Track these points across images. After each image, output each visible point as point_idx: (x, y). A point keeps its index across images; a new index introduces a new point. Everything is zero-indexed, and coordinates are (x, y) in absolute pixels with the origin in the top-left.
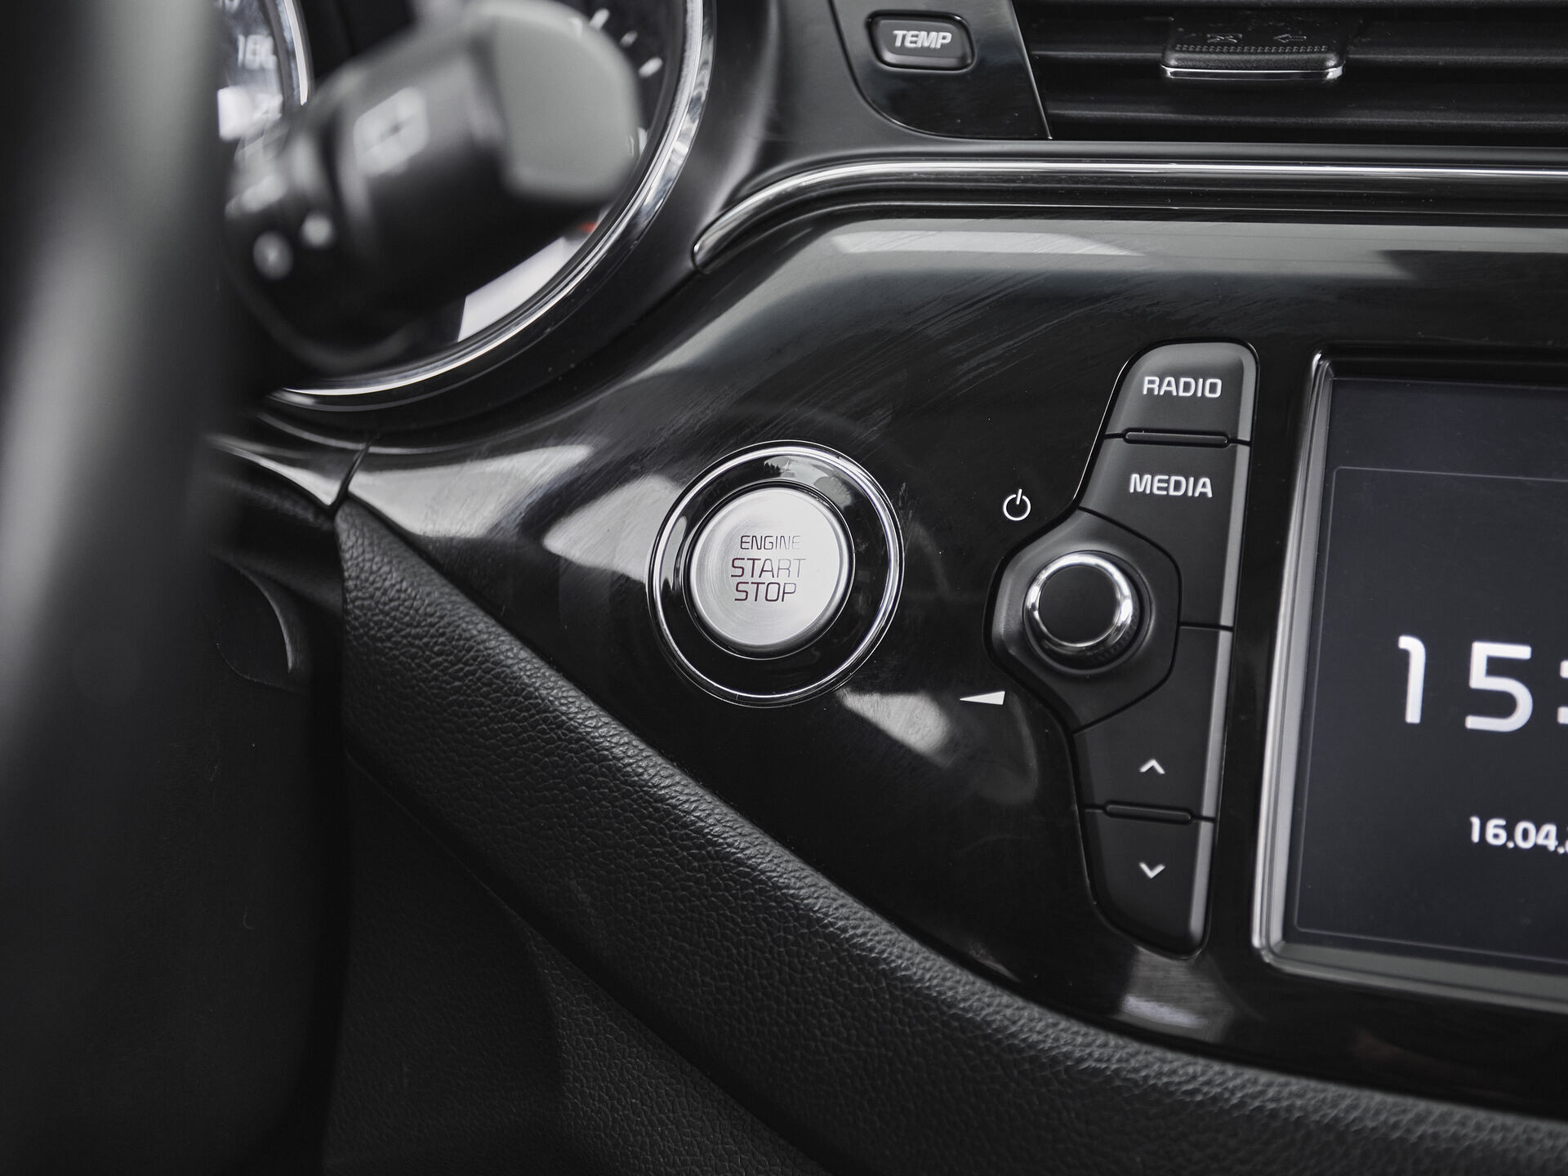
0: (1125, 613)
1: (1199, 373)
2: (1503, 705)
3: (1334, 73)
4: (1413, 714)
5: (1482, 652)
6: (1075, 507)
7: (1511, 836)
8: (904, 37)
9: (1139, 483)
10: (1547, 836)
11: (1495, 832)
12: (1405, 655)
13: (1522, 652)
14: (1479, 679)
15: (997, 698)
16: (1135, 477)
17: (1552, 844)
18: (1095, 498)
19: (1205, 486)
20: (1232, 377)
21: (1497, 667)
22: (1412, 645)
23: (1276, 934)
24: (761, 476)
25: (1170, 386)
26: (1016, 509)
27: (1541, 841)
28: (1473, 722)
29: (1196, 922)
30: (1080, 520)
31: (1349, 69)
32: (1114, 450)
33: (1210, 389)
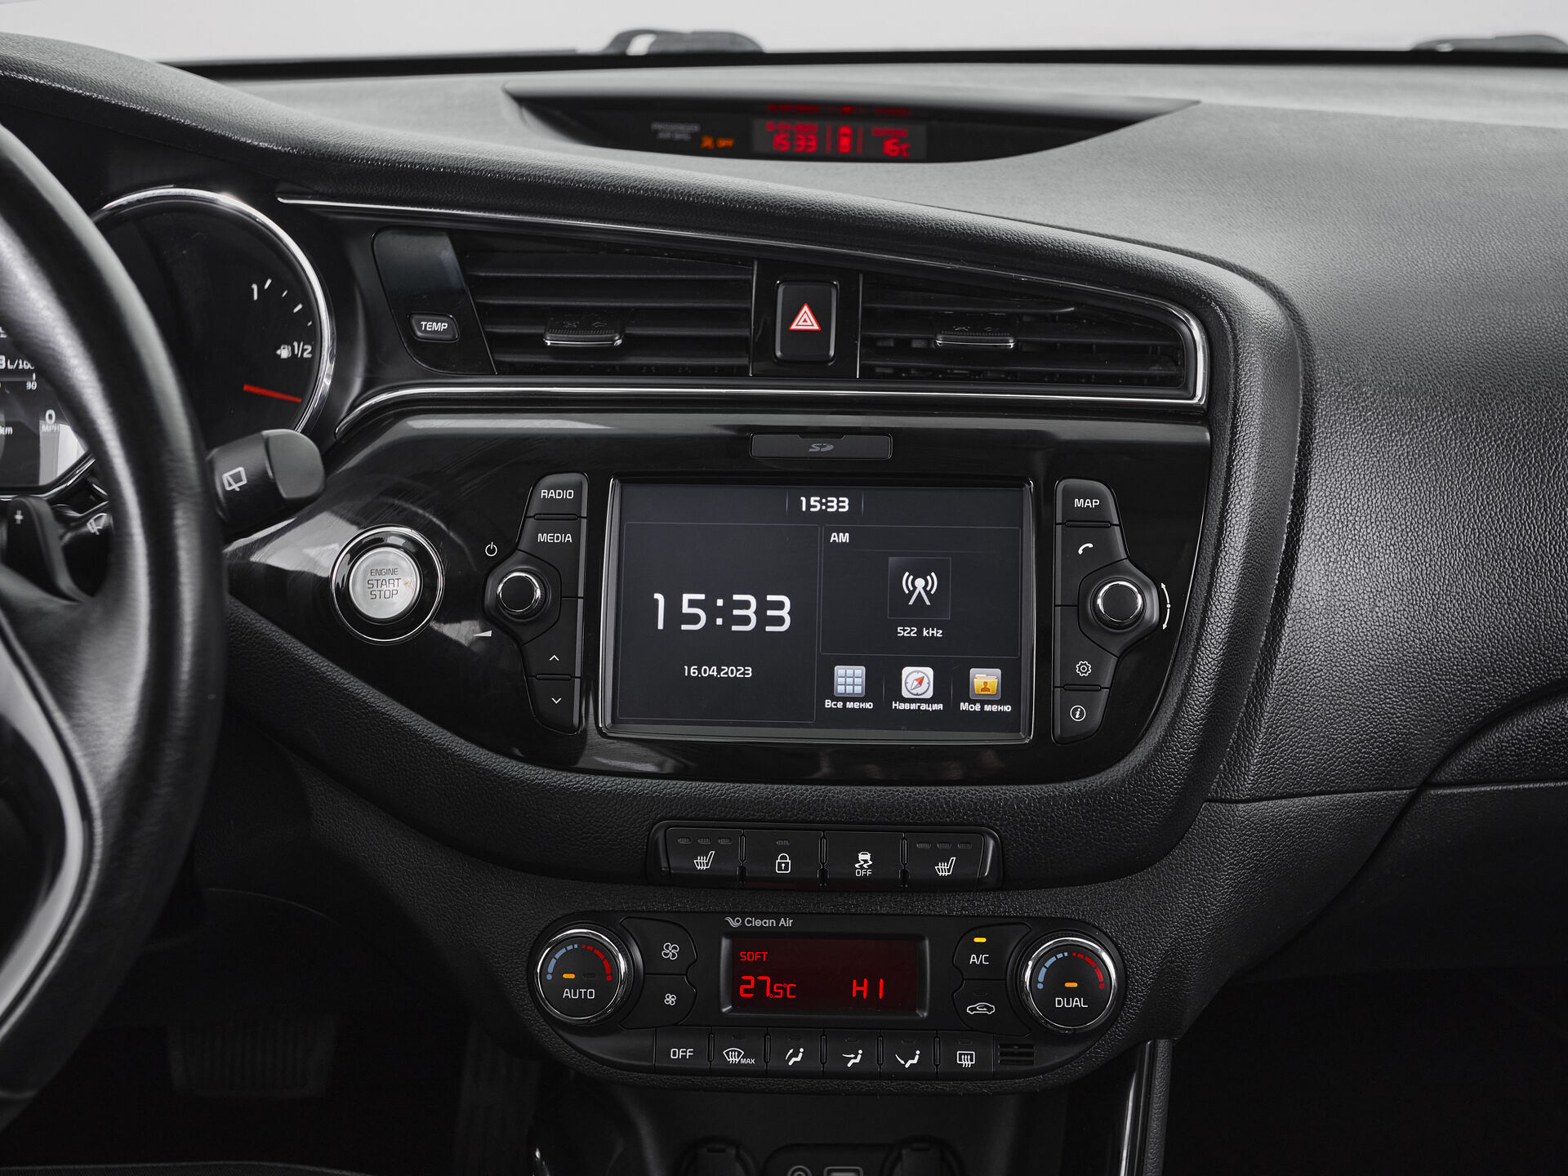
0: (538, 594)
1: (564, 487)
2: (695, 619)
3: (619, 342)
4: (661, 626)
5: (686, 597)
6: (516, 548)
7: (700, 673)
8: (426, 325)
9: (541, 538)
10: (713, 671)
11: (694, 671)
12: (657, 600)
13: (702, 597)
14: (686, 609)
15: (489, 634)
16: (540, 535)
17: (715, 673)
18: (523, 545)
19: (569, 538)
20: (578, 489)
21: (692, 604)
22: (659, 597)
23: (609, 721)
24: (378, 542)
25: (552, 494)
26: (491, 551)
27: (711, 673)
28: (684, 627)
29: (576, 720)
30: (519, 555)
31: (627, 339)
32: (530, 523)
33: (569, 495)
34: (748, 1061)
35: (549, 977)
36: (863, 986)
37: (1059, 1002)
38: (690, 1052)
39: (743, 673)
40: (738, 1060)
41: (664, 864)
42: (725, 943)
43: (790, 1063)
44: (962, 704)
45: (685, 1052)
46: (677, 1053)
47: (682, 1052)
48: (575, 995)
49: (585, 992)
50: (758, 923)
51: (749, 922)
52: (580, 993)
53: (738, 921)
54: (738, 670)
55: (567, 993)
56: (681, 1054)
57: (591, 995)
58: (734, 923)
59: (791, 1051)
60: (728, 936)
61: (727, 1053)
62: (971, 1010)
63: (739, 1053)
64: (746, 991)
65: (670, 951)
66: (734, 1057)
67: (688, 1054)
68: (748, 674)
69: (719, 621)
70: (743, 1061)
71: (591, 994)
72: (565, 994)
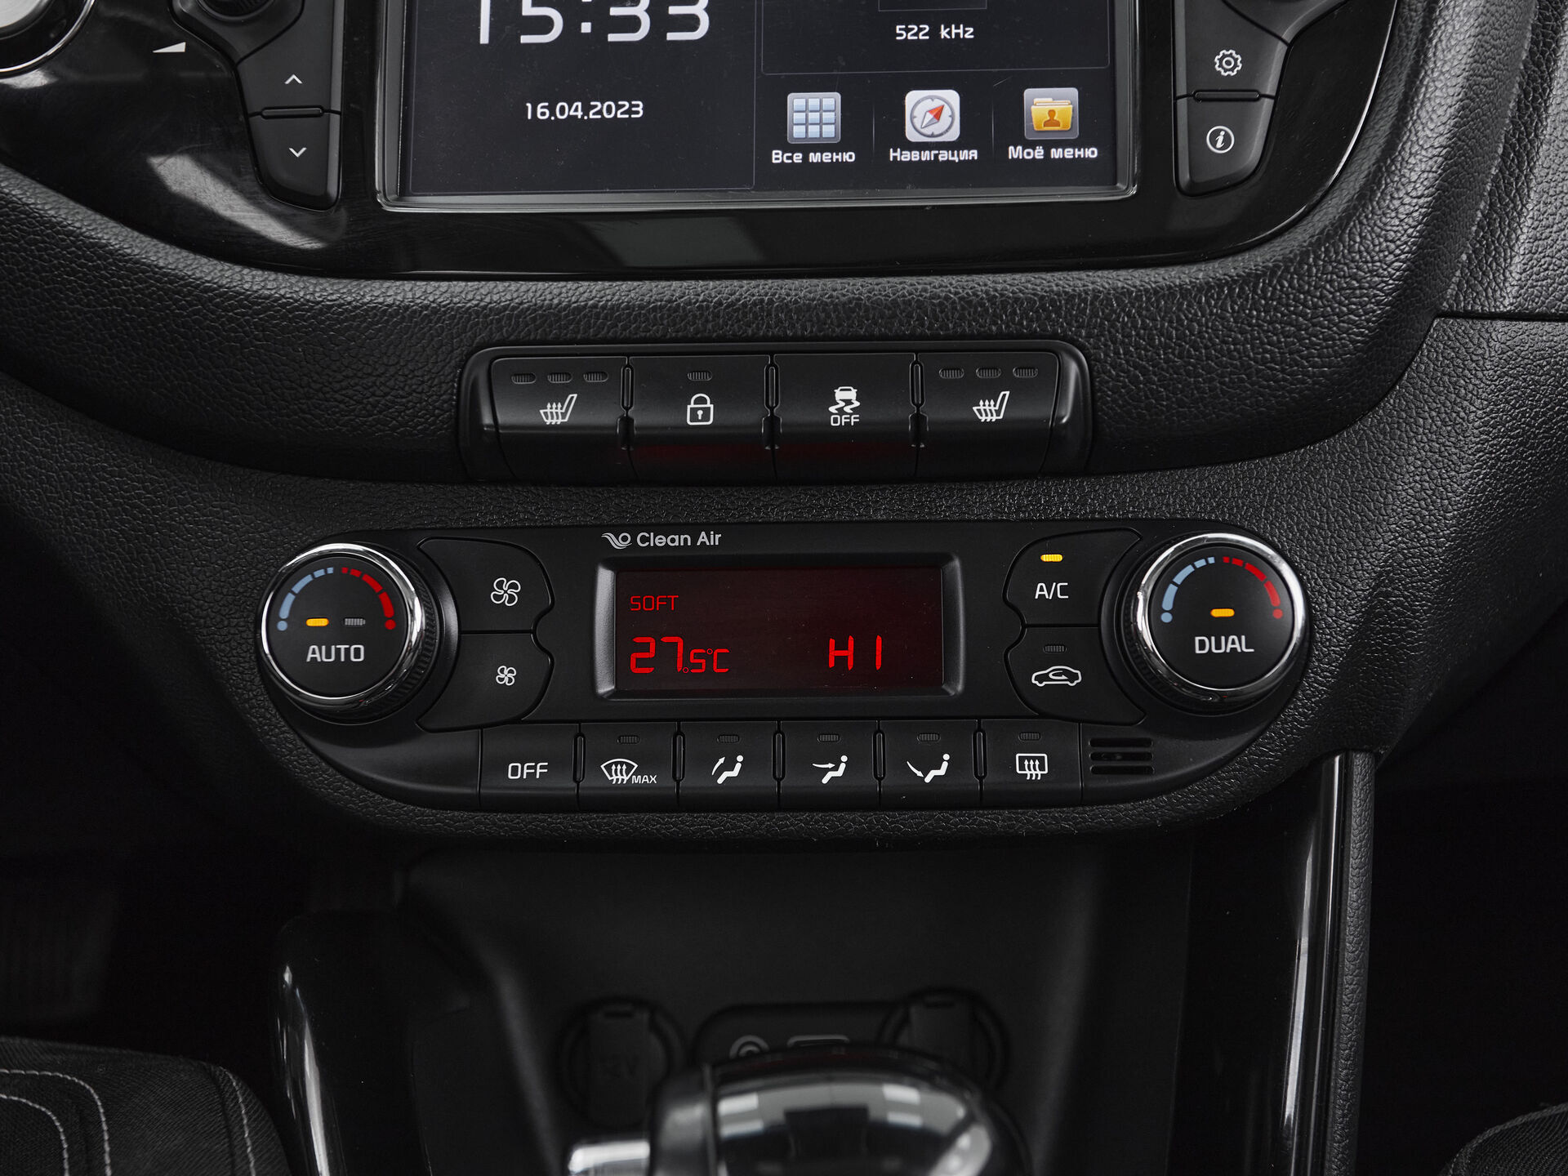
2: (544, 25)
4: (484, 39)
7: (553, 113)
10: (576, 110)
11: (542, 111)
14: (527, 9)
17: (579, 114)
27: (572, 113)
28: (525, 39)
29: (333, 189)
34: (646, 779)
35: (282, 626)
36: (847, 649)
37: (1202, 645)
38: (542, 767)
39: (629, 112)
40: (626, 778)
41: (487, 420)
42: (605, 579)
43: (720, 781)
44: (1011, 148)
45: (534, 768)
46: (520, 771)
47: (529, 768)
48: (328, 656)
49: (347, 651)
50: (660, 541)
51: (644, 539)
52: (338, 651)
53: (625, 539)
54: (618, 107)
55: (315, 653)
56: (526, 771)
57: (357, 655)
58: (618, 543)
59: (722, 761)
60: (608, 565)
61: (608, 768)
62: (1040, 679)
63: (630, 767)
64: (641, 663)
65: (506, 592)
66: (620, 774)
67: (539, 771)
68: (638, 112)
69: (586, 27)
70: (636, 780)
71: (357, 653)
72: (310, 656)
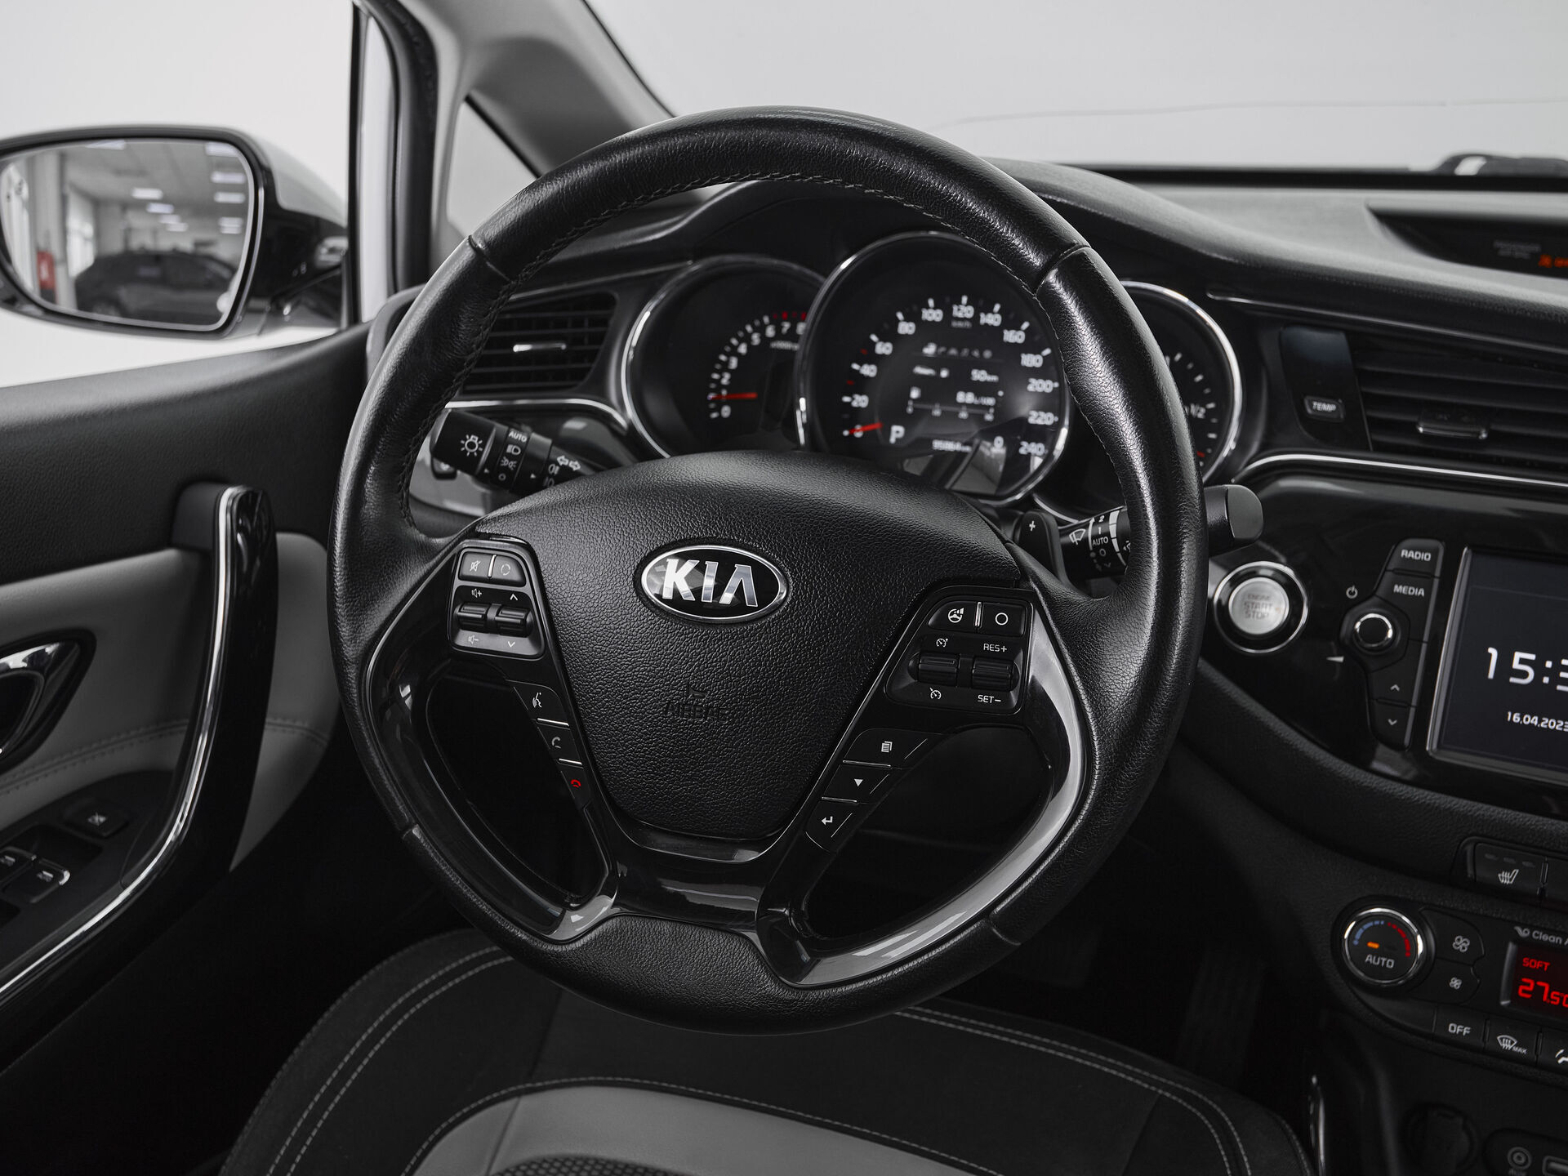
0: (1390, 634)
1: (1423, 550)
2: (1524, 674)
3: (1484, 436)
4: (1491, 675)
5: (1518, 655)
6: (1373, 594)
7: (1522, 719)
8: (1316, 405)
9: (1398, 589)
10: (1534, 721)
11: (1516, 718)
12: (1490, 655)
13: (1532, 657)
14: (1516, 665)
15: (1340, 659)
16: (1396, 587)
17: (1536, 723)
18: (1380, 592)
19: (1422, 592)
20: (1435, 554)
21: (1522, 661)
22: (1493, 652)
23: (1435, 746)
24: (1253, 574)
25: (1411, 555)
26: (1352, 593)
27: (1532, 722)
28: (1512, 680)
29: (1407, 740)
30: (1375, 600)
31: (1490, 433)
32: (1388, 575)
33: (1426, 557)
34: (1520, 1050)
35: (1356, 943)
38: (1467, 1030)
39: (1562, 727)
40: (1510, 1047)
41: (1470, 872)
42: (1511, 947)
43: (1560, 1061)
45: (1463, 1029)
46: (1455, 1029)
47: (1460, 1029)
48: (1376, 961)
49: (1386, 962)
50: (1545, 938)
51: (1536, 935)
52: (1381, 961)
53: (1526, 932)
54: (1557, 724)
55: (1369, 958)
58: (1523, 933)
59: (1562, 1051)
60: (1515, 942)
61: (1502, 1039)
63: (1512, 1042)
64: (1524, 991)
65: (1461, 944)
66: (1507, 1043)
67: (1465, 1031)
69: (1546, 680)
70: (1516, 1049)
71: (1390, 964)
72: (1367, 959)
